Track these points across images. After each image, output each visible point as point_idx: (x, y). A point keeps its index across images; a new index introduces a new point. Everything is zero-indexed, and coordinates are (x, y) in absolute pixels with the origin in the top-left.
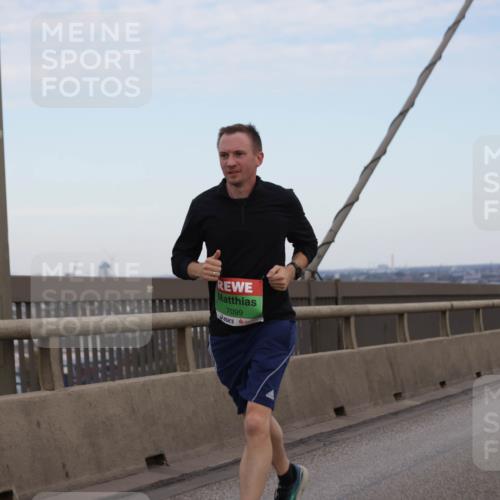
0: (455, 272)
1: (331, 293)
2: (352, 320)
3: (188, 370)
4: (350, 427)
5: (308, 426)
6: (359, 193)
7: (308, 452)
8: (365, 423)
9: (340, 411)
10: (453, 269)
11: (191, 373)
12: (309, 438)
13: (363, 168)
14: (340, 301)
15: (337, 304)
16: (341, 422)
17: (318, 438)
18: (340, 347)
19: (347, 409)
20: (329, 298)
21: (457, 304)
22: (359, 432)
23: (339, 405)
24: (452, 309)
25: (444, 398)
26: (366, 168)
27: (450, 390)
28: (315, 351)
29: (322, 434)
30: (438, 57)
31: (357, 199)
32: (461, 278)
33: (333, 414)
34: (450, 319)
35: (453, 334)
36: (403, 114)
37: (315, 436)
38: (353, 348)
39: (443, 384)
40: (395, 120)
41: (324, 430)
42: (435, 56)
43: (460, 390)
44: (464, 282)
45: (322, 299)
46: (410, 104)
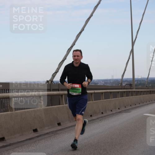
0: (96, 81)
1: (57, 88)
2: (63, 96)
3: (12, 111)
4: (62, 129)
5: (49, 129)
6: (66, 57)
7: (49, 137)
8: (67, 128)
9: (59, 124)
10: (95, 81)
11: (13, 112)
12: (50, 132)
13: (68, 49)
14: (60, 90)
15: (59, 91)
16: (60, 128)
17: (52, 132)
18: (60, 104)
19: (61, 124)
20: (57, 89)
21: (96, 91)
22: (65, 131)
23: (59, 122)
24: (94, 93)
25: (92, 120)
26: (69, 49)
27: (93, 118)
28: (52, 106)
29: (53, 131)
30: (91, 15)
31: (66, 59)
32: (98, 83)
33: (57, 125)
34: (94, 96)
35: (94, 101)
36: (80, 33)
37: (51, 132)
38: (63, 105)
39: (91, 116)
40: (78, 35)
41: (54, 130)
42: (90, 15)
43: (97, 118)
44: (98, 85)
45: (54, 89)
46: (83, 30)
